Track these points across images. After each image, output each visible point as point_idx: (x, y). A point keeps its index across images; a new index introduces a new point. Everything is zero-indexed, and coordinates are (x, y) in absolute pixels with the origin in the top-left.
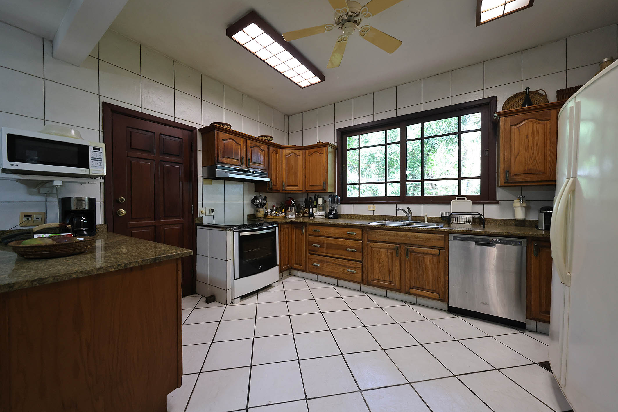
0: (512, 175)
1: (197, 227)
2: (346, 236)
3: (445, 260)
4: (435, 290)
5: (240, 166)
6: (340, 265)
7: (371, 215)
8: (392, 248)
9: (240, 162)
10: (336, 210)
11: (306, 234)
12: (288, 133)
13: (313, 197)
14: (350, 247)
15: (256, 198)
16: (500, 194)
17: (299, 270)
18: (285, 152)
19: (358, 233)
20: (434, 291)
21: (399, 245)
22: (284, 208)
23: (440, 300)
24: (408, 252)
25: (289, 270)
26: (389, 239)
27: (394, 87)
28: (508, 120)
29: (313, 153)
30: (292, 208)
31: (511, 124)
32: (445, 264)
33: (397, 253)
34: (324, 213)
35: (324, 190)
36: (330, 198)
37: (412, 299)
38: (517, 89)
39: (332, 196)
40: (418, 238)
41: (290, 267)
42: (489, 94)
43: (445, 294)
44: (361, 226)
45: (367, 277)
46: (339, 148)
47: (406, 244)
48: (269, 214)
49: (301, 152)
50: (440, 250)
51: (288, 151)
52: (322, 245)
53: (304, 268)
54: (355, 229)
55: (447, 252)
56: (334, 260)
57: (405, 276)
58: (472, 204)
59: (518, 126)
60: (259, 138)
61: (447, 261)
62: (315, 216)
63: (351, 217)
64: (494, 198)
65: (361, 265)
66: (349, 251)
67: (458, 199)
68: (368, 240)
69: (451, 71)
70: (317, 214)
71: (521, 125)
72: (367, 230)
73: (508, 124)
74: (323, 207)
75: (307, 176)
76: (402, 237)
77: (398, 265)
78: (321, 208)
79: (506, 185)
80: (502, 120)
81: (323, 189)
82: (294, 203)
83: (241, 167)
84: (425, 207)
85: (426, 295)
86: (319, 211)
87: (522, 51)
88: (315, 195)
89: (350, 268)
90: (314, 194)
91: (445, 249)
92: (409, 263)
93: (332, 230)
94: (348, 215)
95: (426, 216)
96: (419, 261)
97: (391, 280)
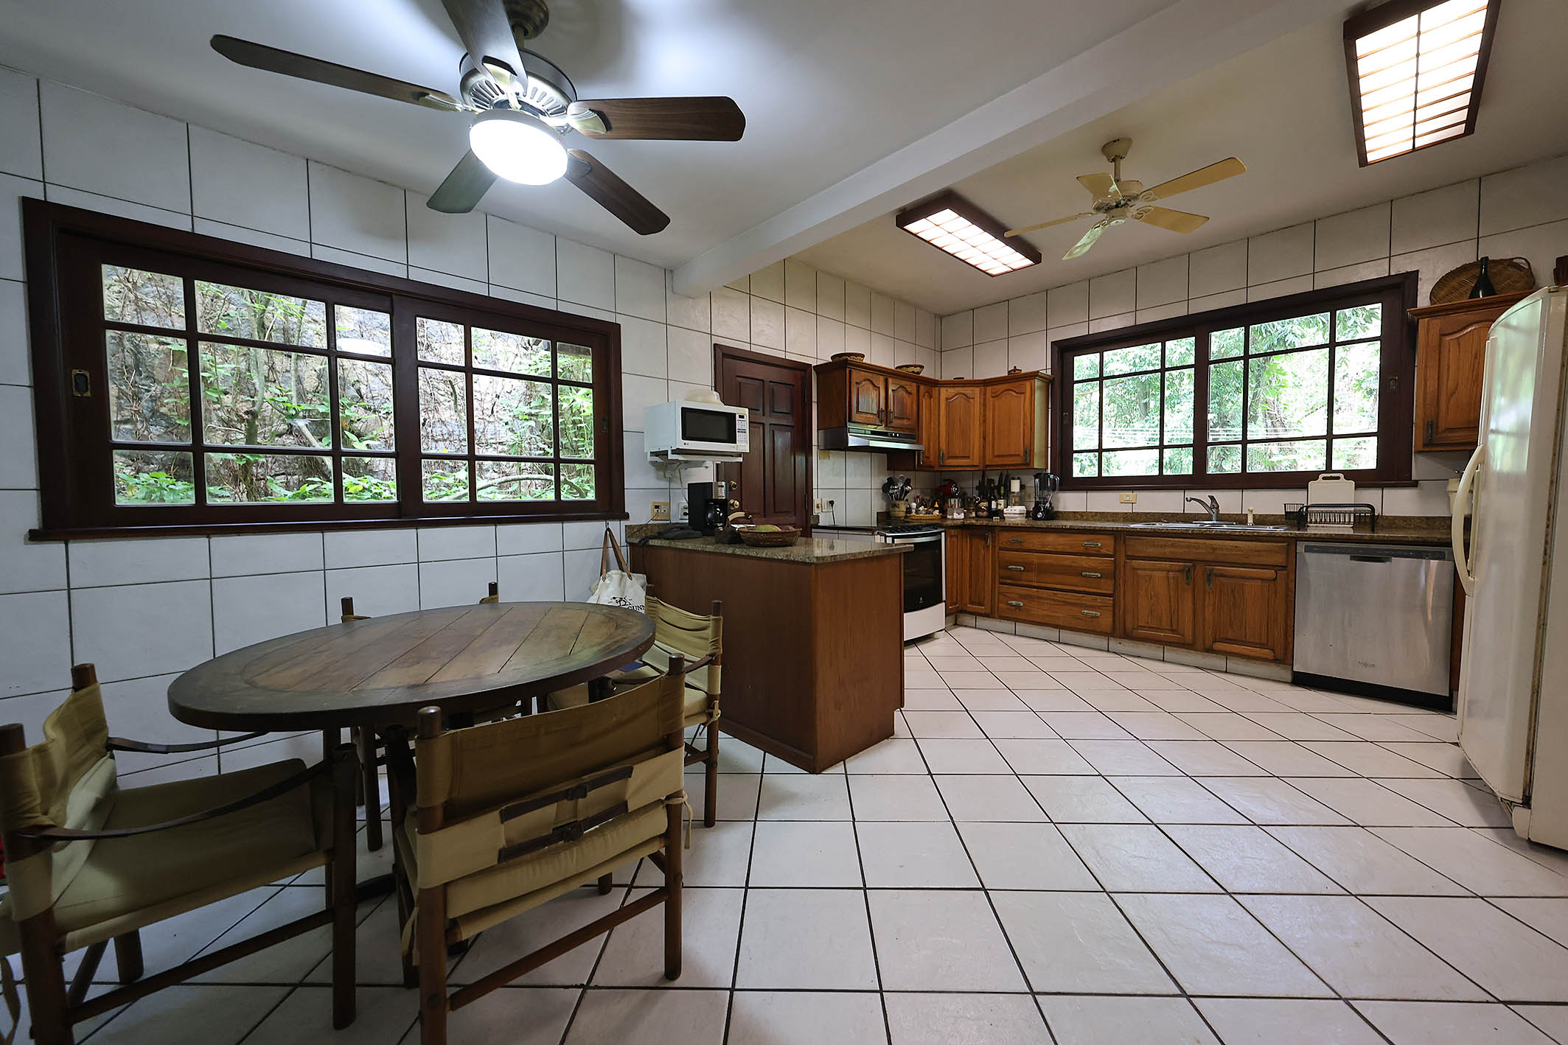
0: (1440, 430)
1: (813, 530)
2: (1081, 549)
3: (1288, 589)
4: (1265, 642)
5: (878, 425)
6: (1067, 602)
7: (1126, 513)
8: (1177, 568)
9: (879, 417)
10: (1050, 504)
11: (994, 546)
12: (940, 351)
13: (996, 479)
14: (1089, 570)
15: (891, 482)
16: (1420, 467)
17: (976, 614)
18: (944, 393)
19: (1105, 544)
20: (1262, 646)
21: (1191, 564)
22: (939, 500)
23: (1276, 661)
24: (1210, 577)
25: (954, 615)
26: (1171, 552)
27: (1182, 255)
28: (1436, 323)
29: (1002, 392)
30: (953, 500)
31: (1442, 333)
32: (1287, 596)
33: (1187, 578)
34: (1023, 508)
35: (1027, 464)
36: (1037, 480)
37: (1219, 662)
38: (1465, 256)
39: (1040, 475)
40: (1231, 550)
41: (960, 609)
42: (1402, 266)
43: (1286, 649)
44: (1113, 530)
45: (1125, 624)
46: (1056, 379)
47: (1206, 562)
48: (914, 511)
49: (977, 390)
50: (1278, 572)
51: (952, 391)
52: (1028, 567)
53: (988, 611)
54: (1099, 536)
55: (1292, 576)
56: (1055, 594)
57: (1204, 620)
58: (1356, 487)
59: (1458, 335)
60: (898, 370)
61: (1292, 592)
62: (1005, 515)
63: (1083, 516)
64: (1407, 475)
65: (1112, 602)
66: (1086, 576)
67: (1324, 478)
68: (1127, 556)
69: (1315, 221)
70: (1009, 511)
71: (1465, 334)
72: (1125, 539)
73: (1435, 332)
74: (1021, 498)
75: (989, 438)
76: (1199, 548)
77: (1190, 599)
78: (1017, 499)
79: (1427, 449)
80: (1423, 323)
81: (1024, 462)
82: (957, 491)
83: (879, 427)
84: (1248, 494)
85: (1247, 652)
86: (1014, 505)
87: (1480, 178)
88: (1001, 474)
89: (1087, 607)
90: (1000, 472)
91: (1288, 569)
92: (1211, 596)
93: (1051, 538)
94: (1074, 512)
95: (1252, 511)
96: (1233, 591)
97: (1174, 628)
